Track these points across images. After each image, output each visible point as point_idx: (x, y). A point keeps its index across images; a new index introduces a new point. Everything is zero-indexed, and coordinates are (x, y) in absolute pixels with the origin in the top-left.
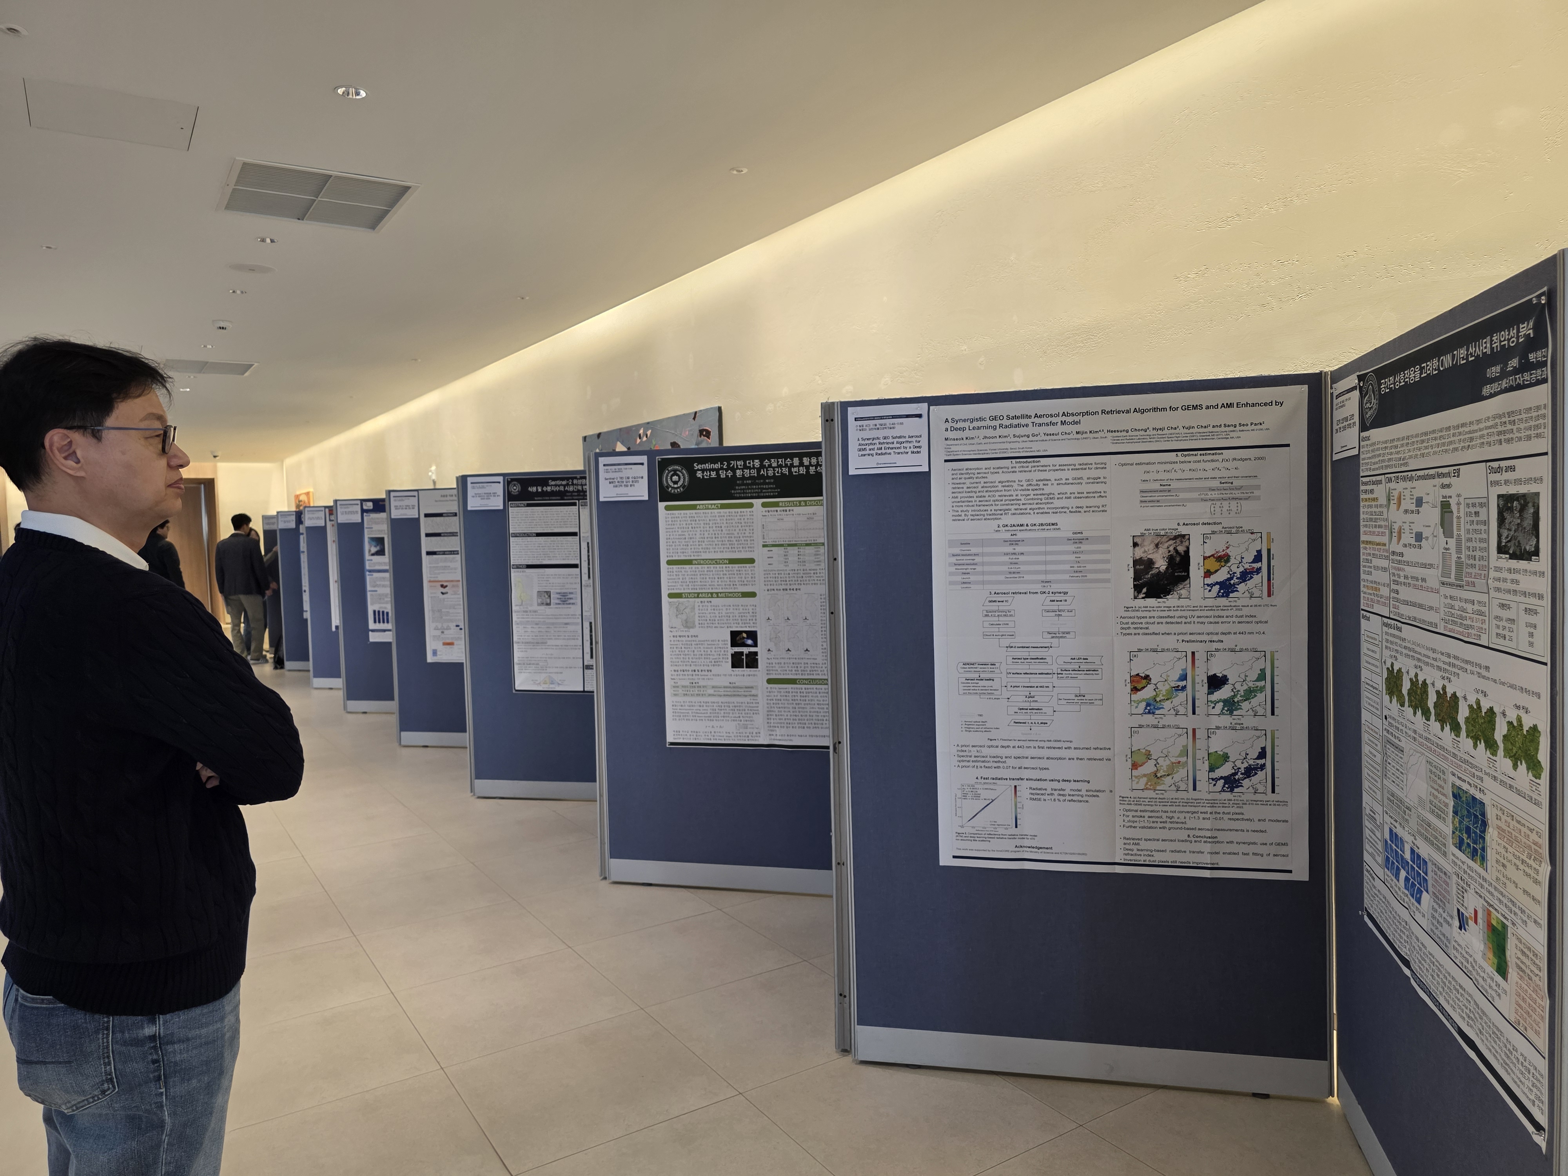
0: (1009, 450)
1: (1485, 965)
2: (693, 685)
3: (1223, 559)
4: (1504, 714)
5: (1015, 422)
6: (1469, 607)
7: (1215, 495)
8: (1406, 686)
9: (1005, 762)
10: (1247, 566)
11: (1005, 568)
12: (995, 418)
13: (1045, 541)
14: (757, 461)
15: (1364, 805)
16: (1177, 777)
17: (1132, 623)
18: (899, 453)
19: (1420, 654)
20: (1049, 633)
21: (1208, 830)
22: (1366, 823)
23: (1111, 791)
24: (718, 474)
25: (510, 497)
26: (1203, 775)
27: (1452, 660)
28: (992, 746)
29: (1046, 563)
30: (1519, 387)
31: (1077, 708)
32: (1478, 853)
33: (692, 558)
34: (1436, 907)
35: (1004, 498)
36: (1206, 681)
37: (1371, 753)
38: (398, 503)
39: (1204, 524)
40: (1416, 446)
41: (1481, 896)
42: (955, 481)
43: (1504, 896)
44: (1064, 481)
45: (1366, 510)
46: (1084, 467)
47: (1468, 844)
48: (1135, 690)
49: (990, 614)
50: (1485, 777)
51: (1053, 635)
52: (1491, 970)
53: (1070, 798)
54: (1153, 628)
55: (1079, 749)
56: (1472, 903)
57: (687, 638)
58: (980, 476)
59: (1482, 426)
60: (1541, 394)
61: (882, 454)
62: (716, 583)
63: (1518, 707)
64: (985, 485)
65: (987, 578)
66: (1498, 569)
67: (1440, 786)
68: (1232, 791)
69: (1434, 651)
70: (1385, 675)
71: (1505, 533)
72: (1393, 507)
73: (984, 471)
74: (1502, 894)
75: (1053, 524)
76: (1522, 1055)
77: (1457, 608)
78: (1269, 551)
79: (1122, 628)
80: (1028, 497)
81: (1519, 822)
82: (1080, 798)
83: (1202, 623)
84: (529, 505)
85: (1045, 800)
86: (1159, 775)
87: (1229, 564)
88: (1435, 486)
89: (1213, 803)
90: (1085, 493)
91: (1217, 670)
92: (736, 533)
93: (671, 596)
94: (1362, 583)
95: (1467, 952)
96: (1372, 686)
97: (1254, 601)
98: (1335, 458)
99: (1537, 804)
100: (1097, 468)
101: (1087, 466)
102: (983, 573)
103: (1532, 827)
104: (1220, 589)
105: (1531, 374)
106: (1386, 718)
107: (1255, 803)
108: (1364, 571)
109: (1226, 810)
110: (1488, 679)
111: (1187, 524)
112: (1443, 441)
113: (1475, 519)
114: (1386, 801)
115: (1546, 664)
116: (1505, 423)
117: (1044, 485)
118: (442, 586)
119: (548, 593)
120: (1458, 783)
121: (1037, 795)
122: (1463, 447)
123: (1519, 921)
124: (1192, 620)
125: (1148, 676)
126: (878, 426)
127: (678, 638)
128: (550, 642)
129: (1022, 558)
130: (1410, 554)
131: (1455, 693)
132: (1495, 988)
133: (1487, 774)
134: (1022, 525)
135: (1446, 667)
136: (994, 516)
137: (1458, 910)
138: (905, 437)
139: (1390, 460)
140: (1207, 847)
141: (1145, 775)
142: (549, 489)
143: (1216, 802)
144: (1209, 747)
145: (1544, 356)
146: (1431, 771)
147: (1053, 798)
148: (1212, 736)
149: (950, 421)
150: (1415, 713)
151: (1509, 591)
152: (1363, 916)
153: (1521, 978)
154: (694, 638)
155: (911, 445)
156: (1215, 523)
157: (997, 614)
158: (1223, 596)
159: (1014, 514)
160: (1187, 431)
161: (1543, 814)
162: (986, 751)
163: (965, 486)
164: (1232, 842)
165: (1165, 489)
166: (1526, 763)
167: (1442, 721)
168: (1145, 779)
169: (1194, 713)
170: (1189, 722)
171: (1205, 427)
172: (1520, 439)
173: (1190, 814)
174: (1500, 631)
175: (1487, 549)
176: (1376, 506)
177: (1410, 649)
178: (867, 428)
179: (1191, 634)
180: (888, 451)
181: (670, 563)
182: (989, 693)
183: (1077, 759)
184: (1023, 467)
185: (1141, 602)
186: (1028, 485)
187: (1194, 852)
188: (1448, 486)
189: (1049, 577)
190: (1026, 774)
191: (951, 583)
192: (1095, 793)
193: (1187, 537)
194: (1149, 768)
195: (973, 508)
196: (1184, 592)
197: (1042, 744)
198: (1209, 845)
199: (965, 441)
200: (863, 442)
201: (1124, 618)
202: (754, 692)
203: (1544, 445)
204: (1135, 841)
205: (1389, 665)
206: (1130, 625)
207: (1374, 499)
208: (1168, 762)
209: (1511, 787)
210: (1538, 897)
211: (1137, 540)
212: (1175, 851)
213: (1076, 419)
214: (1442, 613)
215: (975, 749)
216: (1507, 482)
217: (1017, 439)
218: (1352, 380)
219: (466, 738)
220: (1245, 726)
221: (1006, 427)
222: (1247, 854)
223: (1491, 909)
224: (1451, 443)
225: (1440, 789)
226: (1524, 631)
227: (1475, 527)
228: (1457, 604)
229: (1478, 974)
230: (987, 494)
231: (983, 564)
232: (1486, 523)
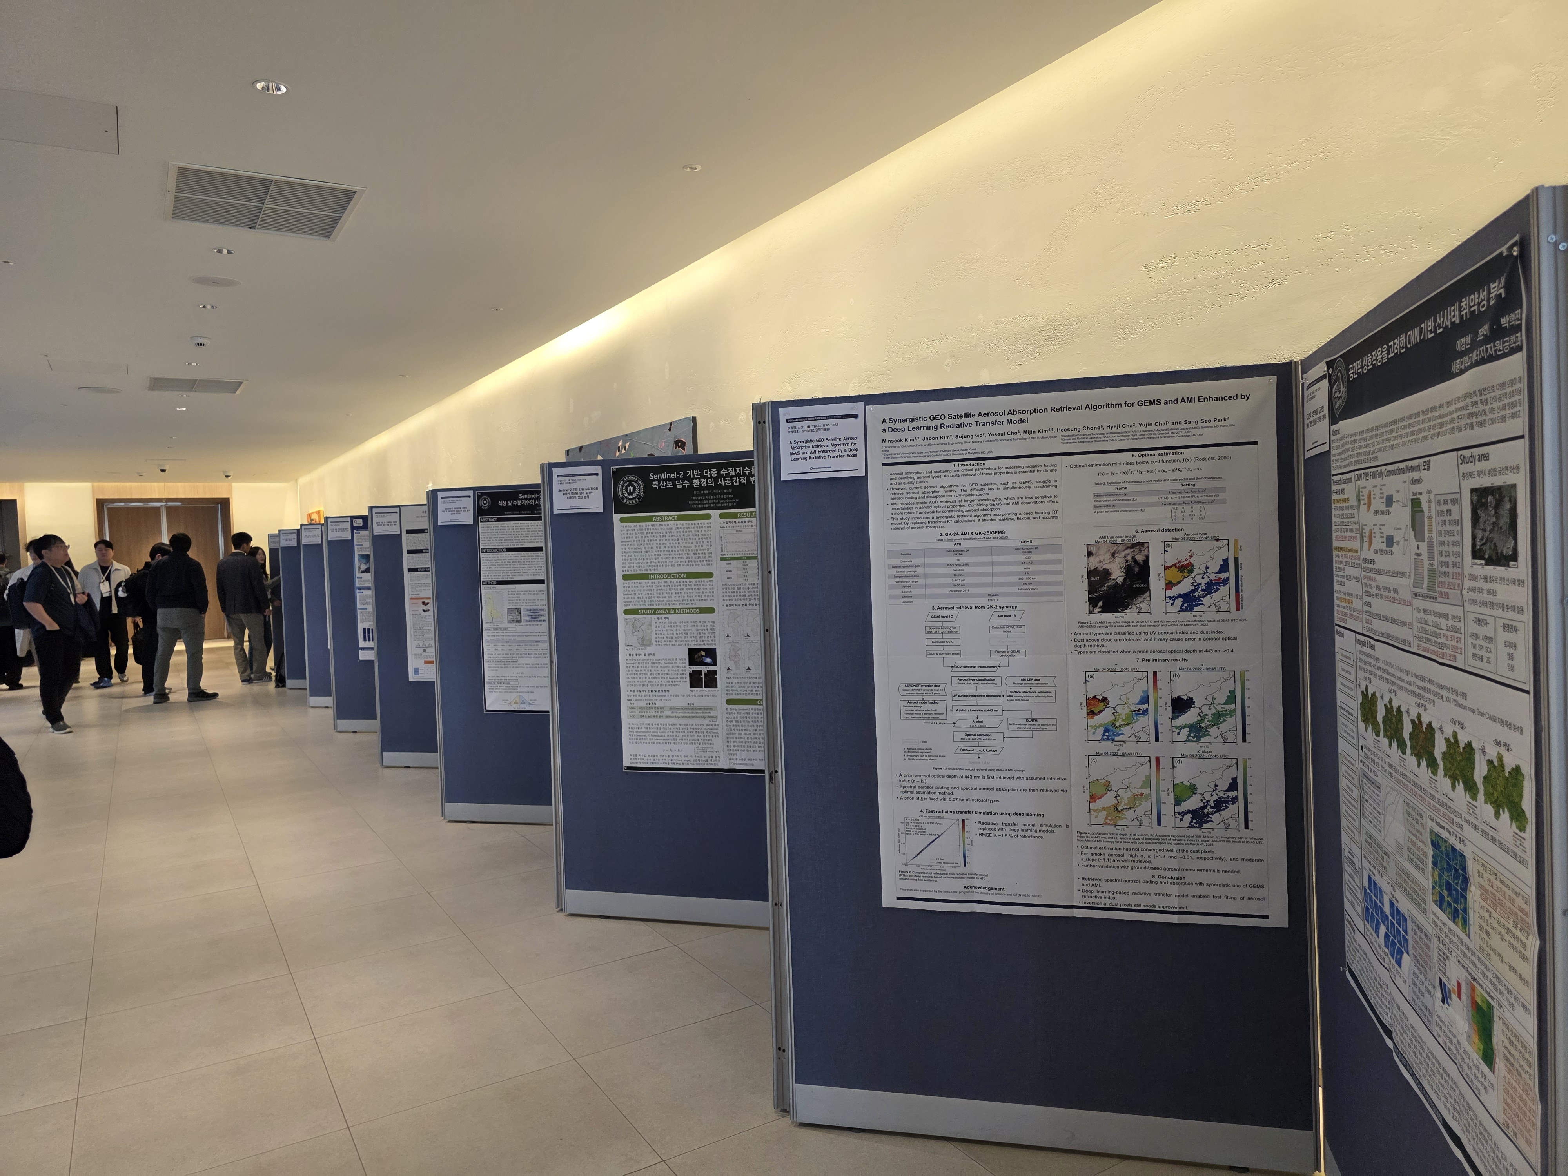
0: (952, 453)
1: (1469, 1049)
2: (650, 706)
3: (1186, 568)
4: (1483, 751)
5: (958, 421)
6: (1443, 623)
7: (1176, 498)
8: (1381, 714)
9: (951, 794)
10: (1213, 577)
11: (949, 581)
12: (936, 418)
13: (992, 551)
14: (714, 470)
15: (1343, 846)
16: (1140, 811)
17: (1087, 640)
18: (834, 457)
19: (1394, 676)
20: (997, 651)
21: (1175, 870)
22: (1346, 866)
23: (1068, 826)
24: (674, 484)
25: (480, 512)
26: (1168, 808)
27: (1427, 685)
28: (938, 776)
29: (992, 574)
30: (1491, 359)
31: (1027, 733)
32: (1459, 914)
33: (649, 572)
34: (1417, 972)
35: (947, 504)
36: (1169, 704)
37: (1348, 787)
38: (380, 520)
39: (1163, 530)
40: (1385, 437)
41: (1464, 967)
42: (894, 486)
43: (1489, 970)
44: (1010, 485)
45: (1338, 512)
46: (1032, 469)
47: (1448, 902)
48: (1092, 713)
49: (933, 631)
50: (1465, 825)
51: (1003, 653)
52: (1476, 1056)
53: (1023, 834)
54: (1110, 646)
55: (1032, 779)
56: (1455, 974)
57: (643, 657)
58: (920, 480)
59: (1452, 408)
60: (1515, 364)
61: (816, 458)
62: (673, 599)
63: (1498, 743)
64: (926, 490)
65: (929, 591)
66: (1473, 577)
67: (1418, 831)
68: (1201, 827)
69: (1408, 673)
70: (1360, 700)
71: (1480, 534)
72: (1363, 507)
73: (925, 475)
74: (1486, 967)
75: (1000, 532)
76: (1511, 1165)
77: (1430, 623)
78: (1236, 559)
79: (1077, 646)
80: (973, 503)
81: (1502, 882)
82: (1034, 834)
83: (1164, 640)
84: (499, 520)
85: (995, 836)
86: (1120, 808)
87: (1193, 575)
88: (1405, 482)
89: (1179, 840)
90: (1034, 498)
91: (1182, 692)
92: (693, 546)
93: (627, 612)
94: (1336, 595)
95: (1450, 1031)
96: (1347, 711)
97: (1221, 616)
98: (1308, 455)
99: (1522, 862)
100: (1047, 471)
101: (1036, 469)
102: (925, 586)
103: (1518, 890)
104: (1184, 602)
105: (1504, 343)
106: (1362, 749)
107: (1226, 840)
108: (1337, 581)
109: (1195, 848)
110: (1465, 708)
111: (1146, 531)
112: (1412, 429)
113: (1447, 518)
114: (1364, 843)
115: (1528, 692)
116: (1477, 402)
117: (990, 489)
118: (424, 603)
119: (519, 610)
120: (1437, 829)
121: (986, 830)
122: (1433, 435)
123: (1506, 1003)
124: (1153, 636)
125: (1106, 699)
126: (812, 428)
127: (635, 657)
128: (520, 661)
129: (966, 569)
130: (1382, 562)
131: (1430, 723)
132: (1481, 1079)
133: (1467, 821)
134: (966, 534)
135: (1421, 692)
136: (936, 524)
137: (1440, 980)
138: (840, 439)
139: (1359, 454)
140: (1174, 890)
141: (1104, 809)
142: (519, 502)
143: (1183, 838)
144: (1174, 777)
145: (1518, 319)
146: (1408, 813)
147: (1004, 833)
148: (1177, 765)
149: (887, 421)
150: (1390, 745)
151: (1485, 604)
152: (1344, 972)
153: (1509, 1072)
154: (651, 657)
155: (847, 448)
156: (1176, 530)
157: (940, 631)
158: (1186, 610)
159: (957, 521)
160: (1144, 429)
161: (1529, 875)
162: (930, 781)
163: (904, 492)
164: (1201, 884)
165: (1121, 492)
166: (1510, 811)
167: (1418, 755)
168: (1105, 813)
169: (1157, 740)
170: (1152, 749)
171: (1164, 424)
172: (1493, 421)
173: (1155, 853)
174: (1477, 651)
175: (1461, 554)
176: (1347, 508)
177: (1384, 671)
178: (800, 430)
179: (1151, 652)
180: (822, 455)
181: (625, 577)
182: (933, 717)
183: (1030, 790)
184: (966, 470)
185: (1097, 617)
186: (972, 490)
187: (1159, 895)
188: (1419, 481)
189: (996, 590)
190: (975, 807)
191: (891, 597)
192: (1050, 828)
193: (1146, 545)
194: (1108, 800)
195: (914, 516)
196: (1143, 606)
197: (991, 774)
198: (1176, 887)
199: (904, 443)
200: (796, 445)
201: (1078, 634)
202: (713, 713)
203: (1520, 425)
204: (1094, 882)
205: (1363, 688)
206: (1085, 643)
207: (1346, 500)
208: (1130, 794)
209: (1493, 839)
210: (1526, 976)
211: (1091, 549)
212: (1139, 894)
213: (1023, 417)
214: (1415, 628)
215: (919, 779)
216: (1480, 473)
217: (959, 440)
218: (1321, 369)
219: (436, 758)
220: (1213, 754)
221: (948, 427)
222: (1219, 897)
223: (1474, 983)
224: (1420, 431)
225: (1418, 835)
226: (1503, 652)
227: (1447, 528)
228: (1431, 619)
229: (1463, 1059)
230: (928, 500)
231: (925, 576)
232: (1458, 523)
